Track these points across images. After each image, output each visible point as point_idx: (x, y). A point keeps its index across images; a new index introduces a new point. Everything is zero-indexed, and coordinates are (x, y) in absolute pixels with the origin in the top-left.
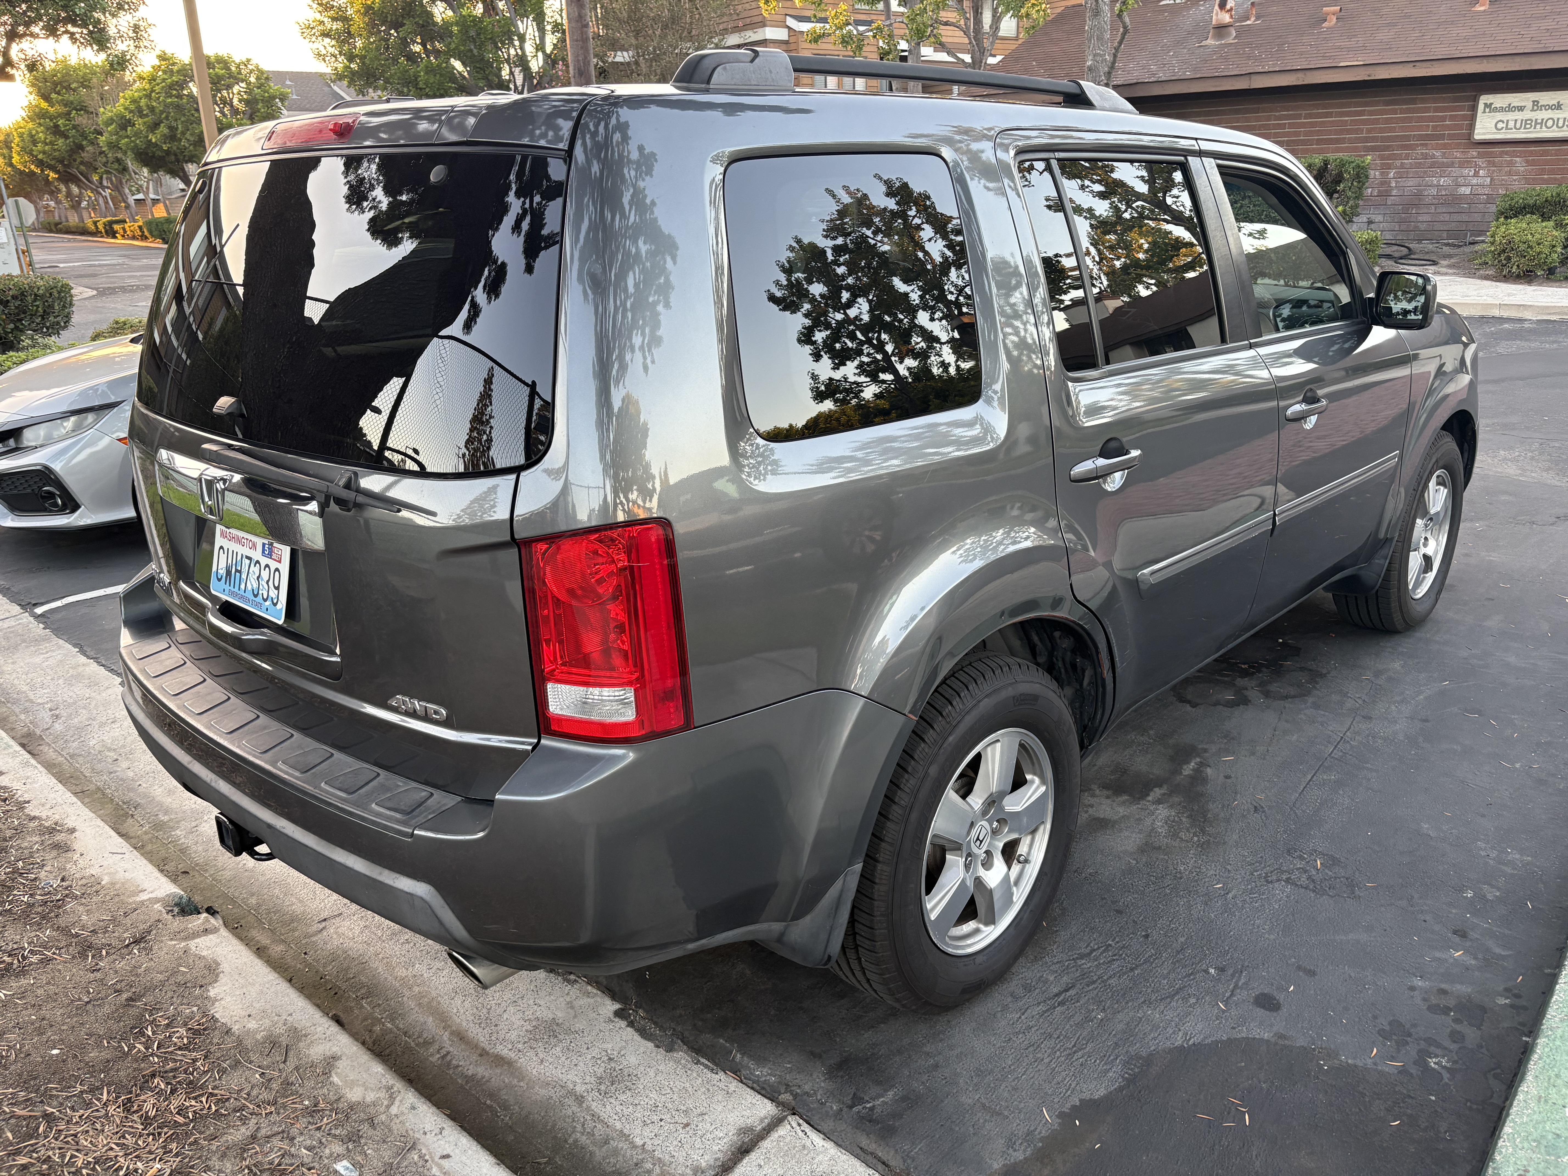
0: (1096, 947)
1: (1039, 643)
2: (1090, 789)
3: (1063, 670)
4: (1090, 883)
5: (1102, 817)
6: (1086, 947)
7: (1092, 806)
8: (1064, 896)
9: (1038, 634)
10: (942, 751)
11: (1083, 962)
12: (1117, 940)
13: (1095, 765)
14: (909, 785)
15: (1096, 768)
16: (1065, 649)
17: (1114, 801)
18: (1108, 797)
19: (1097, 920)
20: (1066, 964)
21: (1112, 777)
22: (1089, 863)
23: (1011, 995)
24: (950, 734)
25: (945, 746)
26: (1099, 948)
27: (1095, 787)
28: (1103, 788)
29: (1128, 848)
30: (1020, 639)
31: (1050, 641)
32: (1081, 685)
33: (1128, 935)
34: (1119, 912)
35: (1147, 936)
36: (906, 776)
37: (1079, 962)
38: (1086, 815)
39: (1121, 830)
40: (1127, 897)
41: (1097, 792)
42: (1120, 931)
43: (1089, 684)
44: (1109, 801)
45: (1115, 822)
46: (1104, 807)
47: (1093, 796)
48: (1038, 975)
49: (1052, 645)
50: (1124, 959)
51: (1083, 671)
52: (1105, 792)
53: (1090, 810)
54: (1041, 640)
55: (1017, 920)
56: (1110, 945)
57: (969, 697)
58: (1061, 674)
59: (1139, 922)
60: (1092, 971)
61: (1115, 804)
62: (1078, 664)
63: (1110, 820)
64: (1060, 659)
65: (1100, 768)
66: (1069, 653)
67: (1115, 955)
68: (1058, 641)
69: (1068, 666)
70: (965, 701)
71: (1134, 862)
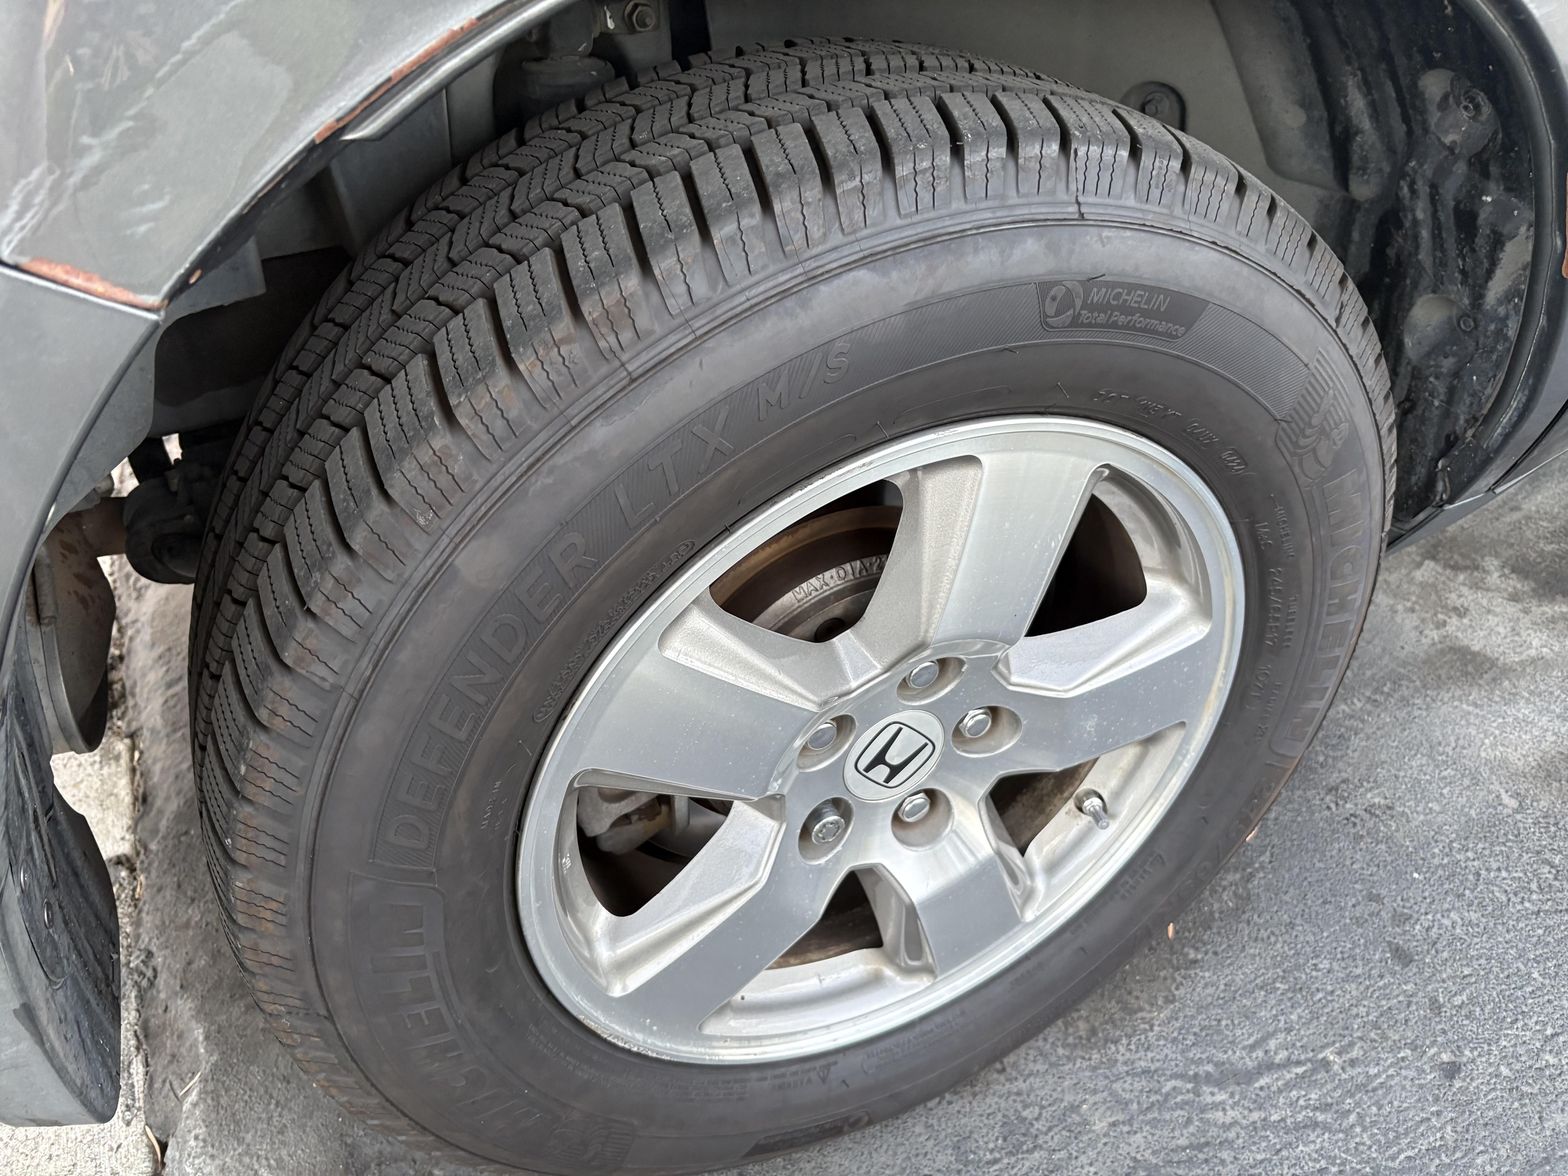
0: (1282, 1055)
1: (1366, 124)
2: (1477, 568)
3: (1425, 234)
4: (1358, 838)
5: (1476, 648)
6: (1253, 1047)
7: (1461, 612)
8: (1266, 858)
9: (1367, 86)
10: (541, 481)
11: (1221, 1097)
12: (1356, 1053)
13: (1517, 509)
14: (349, 604)
15: (1517, 515)
16: (1451, 149)
17: (1526, 612)
18: (1514, 598)
19: (1325, 965)
20: (1168, 1086)
21: (1549, 548)
22: (1382, 772)
23: (956, 1147)
24: (601, 409)
25: (561, 459)
26: (1288, 1063)
27: (1491, 563)
28: (1513, 571)
29: (1513, 757)
30: (1305, 104)
31: (1406, 119)
32: (1478, 298)
33: (1395, 1048)
34: (1403, 957)
35: (1452, 1071)
36: (341, 563)
37: (1212, 1095)
38: (1435, 635)
39: (1512, 699)
40: (1445, 913)
41: (1494, 578)
42: (1376, 1026)
43: (1507, 298)
44: (1512, 609)
45: (1506, 671)
46: (1493, 620)
47: (1476, 586)
48: (1069, 1098)
49: (1410, 133)
50: (1348, 1132)
51: (1498, 242)
52: (1515, 583)
53: (1454, 620)
54: (1376, 111)
55: (1029, 965)
56: (1326, 1064)
57: (758, 248)
58: (1417, 247)
59: (1447, 1011)
60: (1230, 1143)
61: (1526, 620)
62: (1484, 216)
63: (1493, 663)
64: (1423, 189)
65: (1528, 518)
66: (1461, 168)
67: (1325, 1107)
68: (1434, 117)
69: (1447, 217)
70: (734, 265)
71: (1513, 803)
